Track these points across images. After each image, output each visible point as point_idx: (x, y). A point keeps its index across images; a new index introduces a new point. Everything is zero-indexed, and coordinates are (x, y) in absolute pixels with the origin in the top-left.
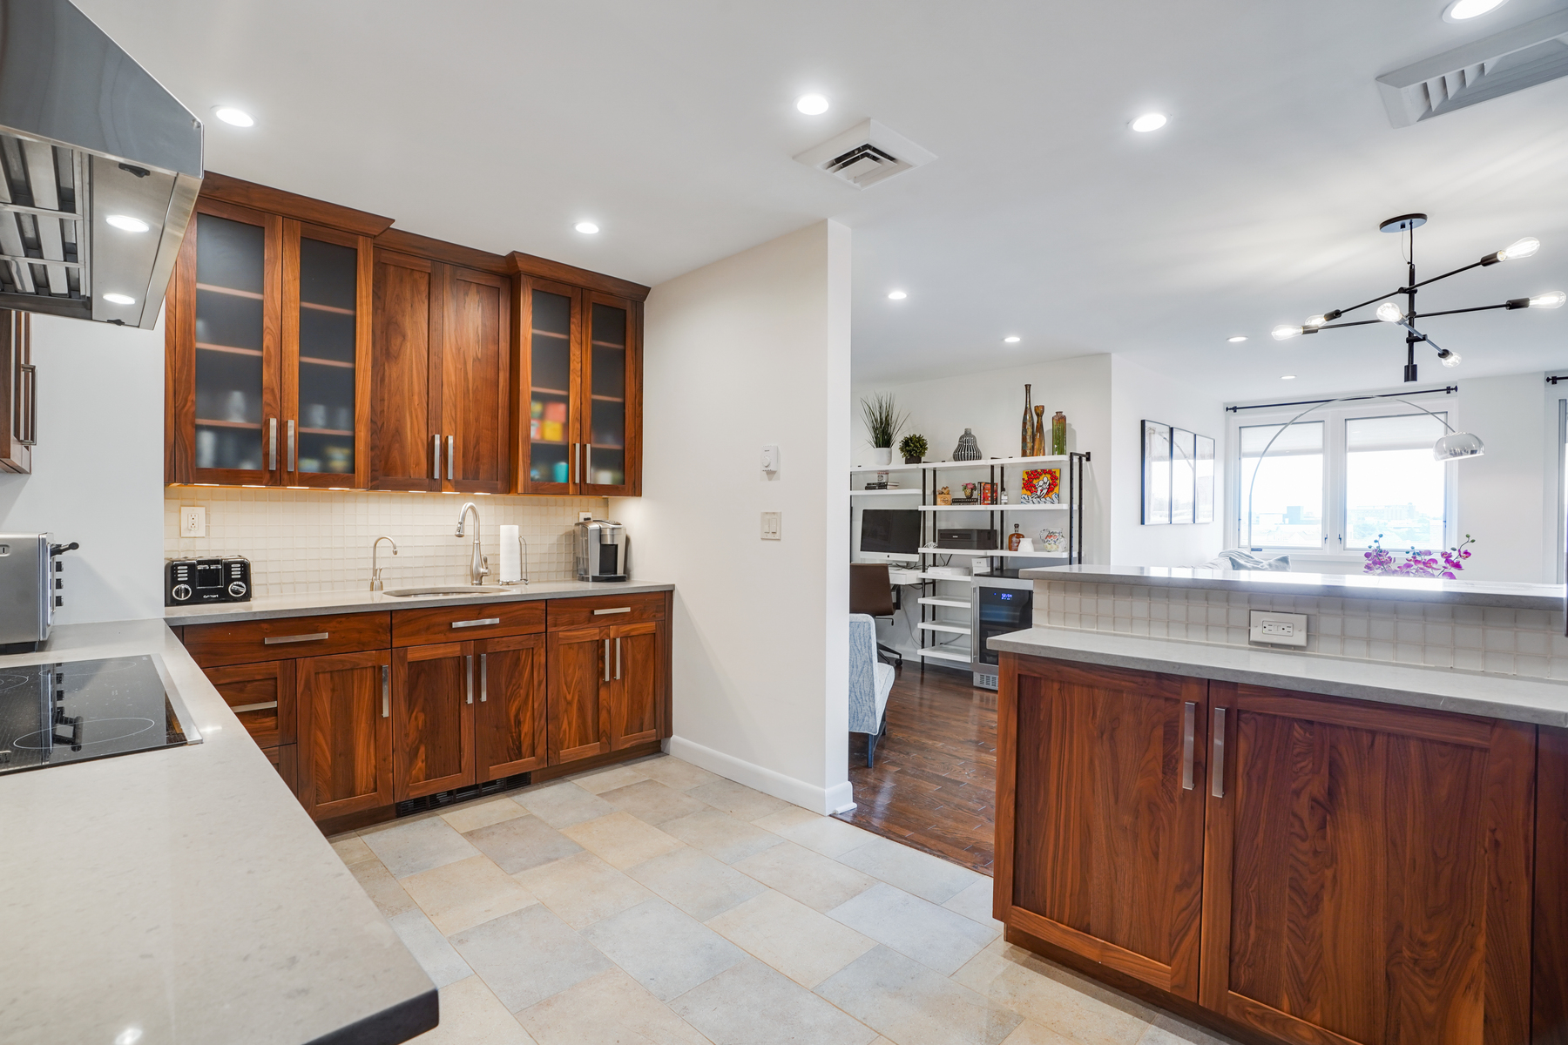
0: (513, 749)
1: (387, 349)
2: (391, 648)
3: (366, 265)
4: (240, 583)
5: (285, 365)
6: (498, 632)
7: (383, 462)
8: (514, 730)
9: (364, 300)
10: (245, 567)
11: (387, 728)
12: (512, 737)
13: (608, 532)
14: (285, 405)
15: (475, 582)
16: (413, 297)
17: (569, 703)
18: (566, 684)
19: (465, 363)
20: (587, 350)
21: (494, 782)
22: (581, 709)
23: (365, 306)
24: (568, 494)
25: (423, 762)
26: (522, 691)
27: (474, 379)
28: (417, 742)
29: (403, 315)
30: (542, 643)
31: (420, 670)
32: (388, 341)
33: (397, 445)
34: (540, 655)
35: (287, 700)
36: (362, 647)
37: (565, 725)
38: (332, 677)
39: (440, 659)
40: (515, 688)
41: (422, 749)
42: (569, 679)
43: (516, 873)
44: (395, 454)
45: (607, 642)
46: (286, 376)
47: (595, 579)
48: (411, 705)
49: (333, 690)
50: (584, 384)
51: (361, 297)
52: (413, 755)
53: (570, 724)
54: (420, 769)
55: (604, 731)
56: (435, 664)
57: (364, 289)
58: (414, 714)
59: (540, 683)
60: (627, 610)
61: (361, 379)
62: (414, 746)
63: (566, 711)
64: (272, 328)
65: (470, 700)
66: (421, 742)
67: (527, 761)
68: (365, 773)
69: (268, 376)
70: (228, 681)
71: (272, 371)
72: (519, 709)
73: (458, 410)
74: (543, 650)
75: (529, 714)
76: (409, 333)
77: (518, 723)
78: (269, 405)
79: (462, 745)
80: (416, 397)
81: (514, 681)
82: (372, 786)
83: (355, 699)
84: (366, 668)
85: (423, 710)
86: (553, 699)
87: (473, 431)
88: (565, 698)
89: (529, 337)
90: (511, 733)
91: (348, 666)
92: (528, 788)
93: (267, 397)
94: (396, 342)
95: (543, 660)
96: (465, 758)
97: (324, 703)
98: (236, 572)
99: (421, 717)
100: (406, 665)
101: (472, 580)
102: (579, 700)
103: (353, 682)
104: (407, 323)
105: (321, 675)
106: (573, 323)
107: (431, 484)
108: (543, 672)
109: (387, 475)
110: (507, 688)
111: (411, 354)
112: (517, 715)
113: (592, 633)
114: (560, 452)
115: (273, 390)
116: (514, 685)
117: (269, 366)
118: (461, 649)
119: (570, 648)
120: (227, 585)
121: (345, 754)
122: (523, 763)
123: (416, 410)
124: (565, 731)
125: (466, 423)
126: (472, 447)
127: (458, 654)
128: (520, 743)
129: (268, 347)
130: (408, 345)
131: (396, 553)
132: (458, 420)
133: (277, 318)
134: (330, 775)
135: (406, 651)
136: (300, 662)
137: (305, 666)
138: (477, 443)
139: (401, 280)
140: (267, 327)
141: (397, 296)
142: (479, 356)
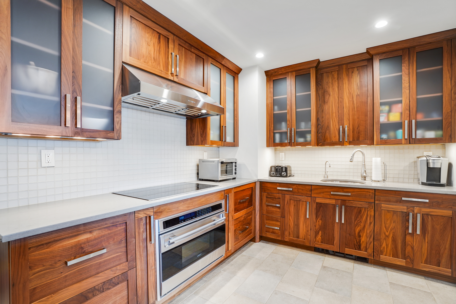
0: (357, 245)
1: (324, 101)
2: (311, 197)
3: (313, 77)
4: (284, 172)
5: (292, 113)
6: (350, 198)
7: (323, 137)
8: (357, 238)
9: (313, 88)
10: (286, 168)
11: (309, 222)
12: (356, 240)
13: (431, 161)
14: (292, 124)
15: (362, 179)
16: (332, 80)
17: (387, 236)
18: (385, 227)
19: (353, 98)
20: (413, 76)
21: (352, 255)
22: (394, 241)
23: (313, 89)
24: (402, 144)
25: (320, 237)
26: (362, 224)
27: (357, 103)
28: (319, 229)
29: (329, 88)
30: (372, 207)
31: (320, 206)
32: (324, 98)
33: (328, 131)
34: (371, 211)
35: (283, 205)
36: (302, 195)
37: (384, 245)
38: (294, 202)
39: (328, 204)
40: (358, 222)
41: (320, 232)
42: (387, 226)
43: (317, 287)
44: (327, 134)
45: (411, 214)
46: (292, 116)
47: (423, 184)
48: (317, 217)
49: (294, 206)
50: (411, 93)
51: (312, 87)
52: (317, 233)
53: (387, 245)
54: (319, 238)
55: (409, 256)
56: (326, 205)
57: (313, 84)
58: (318, 220)
59: (370, 223)
60: (427, 201)
61: (313, 112)
62: (317, 230)
63: (385, 239)
64: (289, 104)
65: (337, 221)
66: (320, 230)
67: (363, 253)
68: (302, 233)
69: (288, 117)
70: (270, 197)
71: (289, 115)
72: (360, 231)
73: (350, 116)
74: (373, 210)
75: (365, 234)
76: (331, 93)
77: (360, 236)
78: (289, 125)
79: (335, 236)
80: (334, 114)
81: (358, 219)
82: (304, 238)
83: (300, 210)
84: (304, 201)
85: (321, 219)
86: (377, 232)
87: (357, 122)
88: (385, 233)
89: (378, 80)
90: (356, 239)
91: (298, 200)
92: (365, 264)
93: (288, 123)
94: (327, 97)
95: (373, 214)
96: (336, 241)
97: (292, 209)
98: (284, 170)
99: (320, 222)
100: (316, 203)
101: (362, 178)
102: (393, 237)
103: (300, 205)
104: (331, 91)
105: (291, 201)
106: (404, 66)
107: (340, 143)
108: (372, 219)
109: (324, 141)
110: (355, 221)
111: (332, 100)
112: (359, 233)
113: (403, 208)
114: (398, 126)
115: (289, 120)
116: (358, 221)
117: (288, 114)
118: (336, 202)
119: (388, 212)
120: (282, 173)
121: (297, 225)
122: (360, 252)
123: (334, 118)
124: (384, 248)
125: (354, 120)
126: (356, 128)
127: (334, 203)
128: (360, 244)
129: (288, 109)
130: (331, 97)
131: (330, 167)
132: (350, 120)
133: (290, 100)
134: (293, 230)
135: (316, 199)
136: (286, 195)
137: (287, 197)
138: (359, 126)
139: (328, 77)
140: (288, 104)
141: (327, 82)
142: (359, 94)
